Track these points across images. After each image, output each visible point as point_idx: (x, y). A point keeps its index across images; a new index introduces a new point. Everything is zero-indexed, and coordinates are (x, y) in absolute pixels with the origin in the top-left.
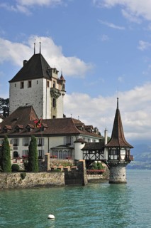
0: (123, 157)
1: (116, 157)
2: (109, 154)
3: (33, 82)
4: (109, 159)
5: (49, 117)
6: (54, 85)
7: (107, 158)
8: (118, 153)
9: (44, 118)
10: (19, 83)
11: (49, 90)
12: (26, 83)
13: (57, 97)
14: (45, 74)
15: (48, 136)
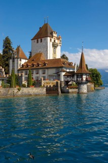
0: (84, 79)
1: (80, 79)
2: (77, 78)
3: (43, 39)
4: (77, 80)
5: (51, 58)
6: (55, 41)
7: (76, 80)
8: (82, 77)
9: (48, 59)
10: (36, 40)
11: (51, 43)
12: (39, 40)
13: (56, 47)
14: (49, 34)
15: (47, 68)
